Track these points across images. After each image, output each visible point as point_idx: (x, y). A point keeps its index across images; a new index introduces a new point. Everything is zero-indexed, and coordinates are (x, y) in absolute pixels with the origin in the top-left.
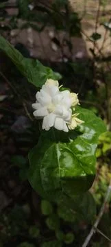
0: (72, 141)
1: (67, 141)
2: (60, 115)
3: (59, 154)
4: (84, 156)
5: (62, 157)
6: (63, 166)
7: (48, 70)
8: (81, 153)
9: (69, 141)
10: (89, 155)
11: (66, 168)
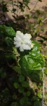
0: (30, 53)
1: (28, 54)
2: (27, 44)
3: (27, 60)
4: (37, 57)
5: (28, 60)
6: (30, 64)
7: (10, 28)
8: (35, 56)
9: (29, 54)
10: (38, 56)
11: (32, 64)
